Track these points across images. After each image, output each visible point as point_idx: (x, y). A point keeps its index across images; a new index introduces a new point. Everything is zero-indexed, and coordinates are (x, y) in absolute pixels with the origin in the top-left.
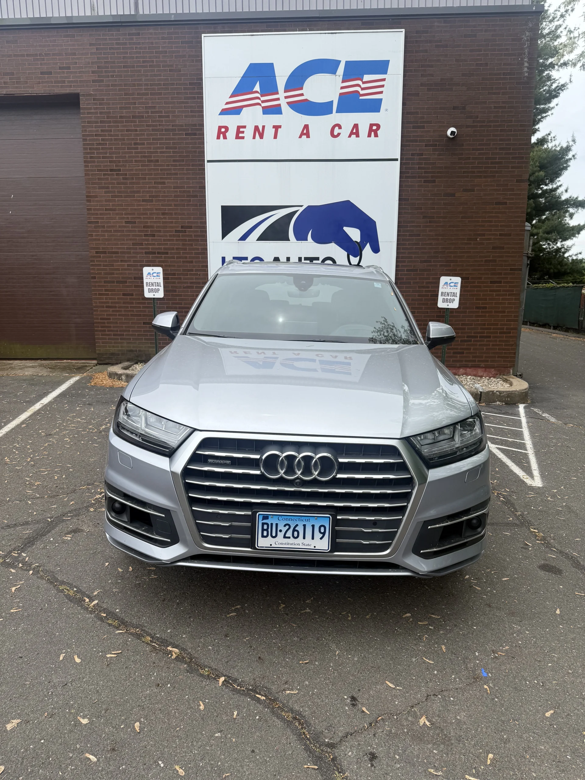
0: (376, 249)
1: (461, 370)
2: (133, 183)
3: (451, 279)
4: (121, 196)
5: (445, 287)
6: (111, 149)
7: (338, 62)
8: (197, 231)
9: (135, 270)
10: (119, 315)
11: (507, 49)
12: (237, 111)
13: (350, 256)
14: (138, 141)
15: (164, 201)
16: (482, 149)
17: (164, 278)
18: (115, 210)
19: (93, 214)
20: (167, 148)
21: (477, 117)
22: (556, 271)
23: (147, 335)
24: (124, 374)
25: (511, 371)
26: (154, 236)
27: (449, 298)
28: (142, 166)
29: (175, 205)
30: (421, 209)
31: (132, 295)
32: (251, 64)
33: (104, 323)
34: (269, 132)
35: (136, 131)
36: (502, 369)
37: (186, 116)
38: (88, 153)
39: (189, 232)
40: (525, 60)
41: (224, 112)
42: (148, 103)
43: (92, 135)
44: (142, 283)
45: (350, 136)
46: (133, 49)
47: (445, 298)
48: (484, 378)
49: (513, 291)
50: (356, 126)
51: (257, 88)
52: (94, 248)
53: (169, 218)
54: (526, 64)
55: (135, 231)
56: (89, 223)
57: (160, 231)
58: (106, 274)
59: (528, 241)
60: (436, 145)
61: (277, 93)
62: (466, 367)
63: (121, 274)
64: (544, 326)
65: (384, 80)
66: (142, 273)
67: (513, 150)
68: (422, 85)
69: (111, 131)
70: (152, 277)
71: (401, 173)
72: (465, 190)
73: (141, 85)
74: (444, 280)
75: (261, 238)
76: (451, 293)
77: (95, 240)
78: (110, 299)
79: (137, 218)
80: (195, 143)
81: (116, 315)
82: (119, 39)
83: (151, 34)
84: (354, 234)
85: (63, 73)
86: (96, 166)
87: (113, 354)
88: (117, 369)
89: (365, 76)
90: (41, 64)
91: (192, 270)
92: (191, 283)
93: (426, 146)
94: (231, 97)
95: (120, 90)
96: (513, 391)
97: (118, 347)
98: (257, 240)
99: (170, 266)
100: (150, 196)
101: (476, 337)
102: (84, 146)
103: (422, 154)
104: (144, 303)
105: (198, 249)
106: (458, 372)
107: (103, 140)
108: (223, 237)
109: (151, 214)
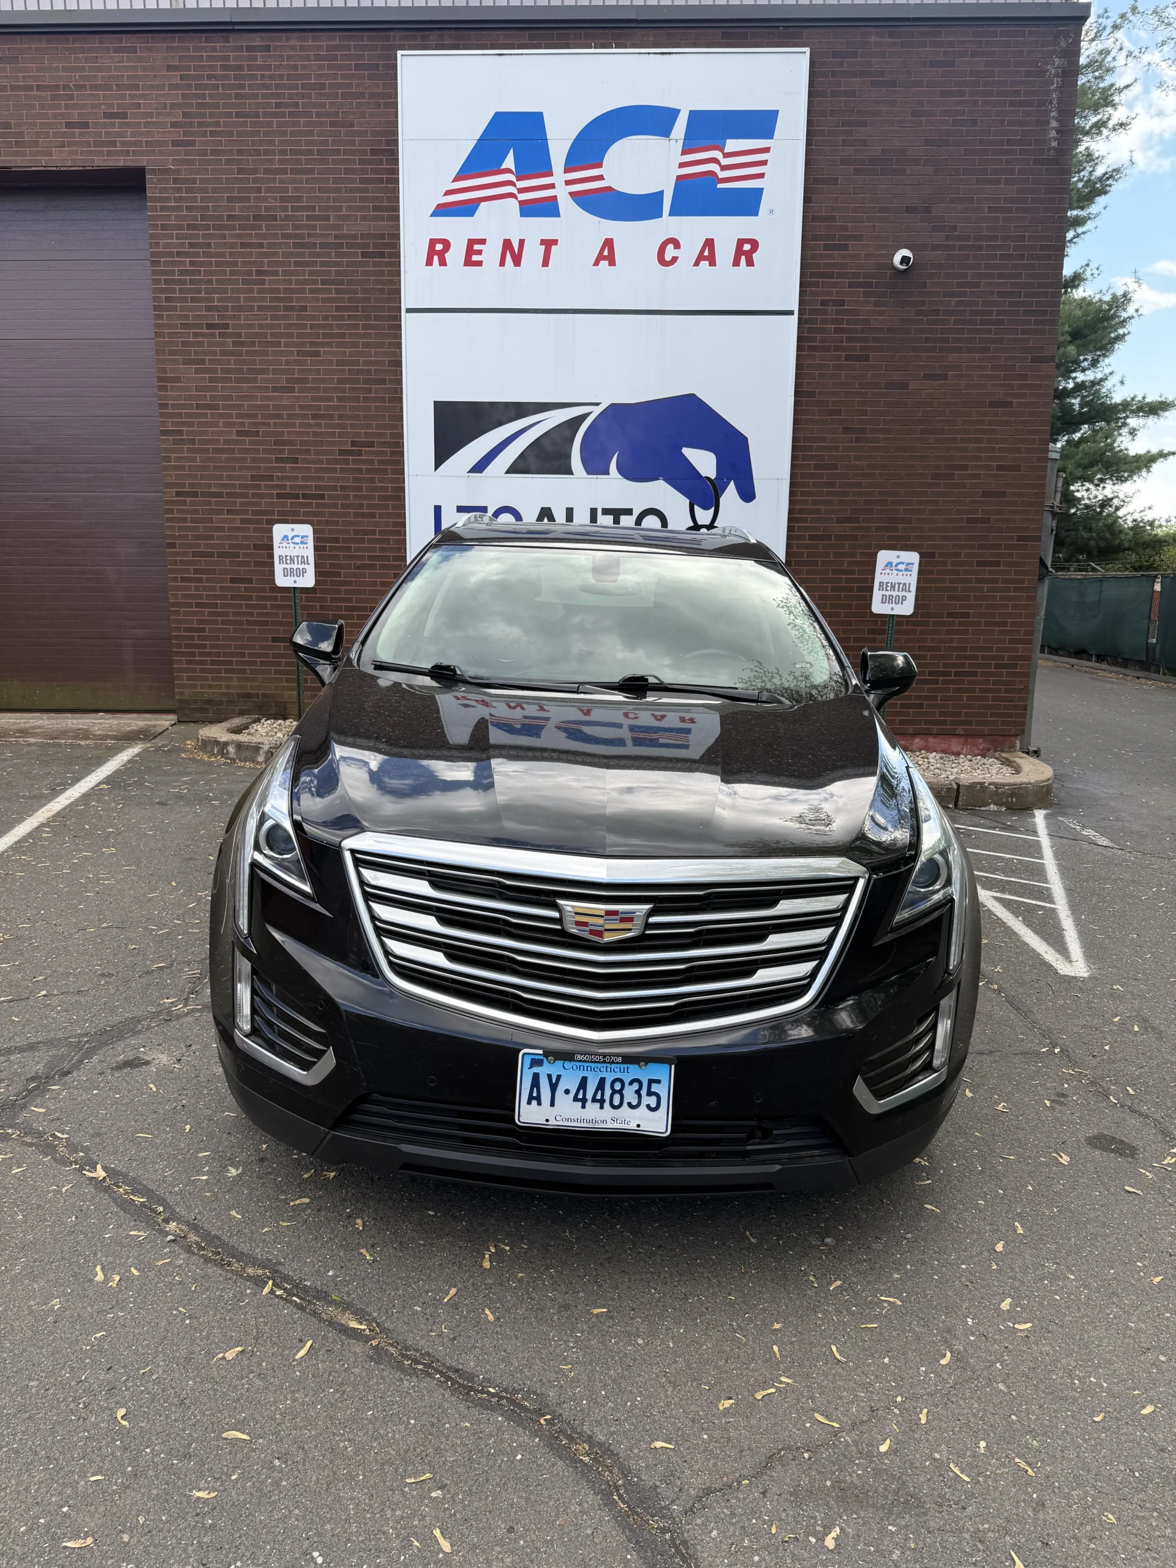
0: (747, 494)
1: (917, 740)
2: (255, 353)
3: (898, 557)
4: (229, 380)
5: (888, 571)
6: (210, 282)
7: (676, 112)
8: (384, 453)
9: (256, 530)
10: (223, 622)
11: (1015, 91)
12: (467, 209)
13: (696, 508)
14: (266, 268)
15: (318, 389)
16: (964, 294)
17: (316, 548)
18: (216, 407)
19: (171, 415)
20: (323, 282)
21: (954, 228)
22: (1102, 544)
23: (279, 664)
24: (233, 742)
25: (1018, 745)
26: (295, 460)
27: (895, 594)
28: (273, 318)
29: (340, 399)
30: (839, 412)
31: (250, 581)
32: (497, 114)
33: (192, 638)
34: (533, 253)
35: (261, 246)
36: (1000, 738)
37: (364, 218)
38: (162, 291)
39: (367, 453)
40: (1053, 114)
41: (442, 210)
42: (286, 190)
43: (171, 254)
44: (272, 556)
45: (697, 264)
46: (257, 80)
47: (888, 593)
48: (962, 756)
49: (1022, 581)
50: (709, 243)
51: (509, 162)
52: (173, 485)
53: (327, 426)
54: (1054, 124)
55: (257, 451)
56: (163, 433)
57: (308, 452)
58: (196, 537)
59: (1054, 480)
60: (870, 285)
61: (550, 174)
62: (929, 734)
63: (229, 537)
64: (1080, 653)
65: (767, 150)
66: (271, 538)
67: (1025, 296)
68: (843, 161)
69: (209, 245)
70: (292, 546)
71: (800, 339)
72: (927, 377)
73: (272, 152)
74: (884, 557)
75: (513, 469)
76: (899, 584)
77: (176, 468)
78: (205, 589)
79: (264, 424)
80: (382, 273)
81: (216, 622)
82: (227, 58)
83: (293, 48)
84: (704, 462)
85: (113, 125)
86: (179, 317)
87: (210, 702)
88: (218, 732)
89: (728, 141)
90: (67, 106)
91: (373, 532)
92: (371, 558)
93: (851, 285)
94: (456, 180)
95: (228, 162)
96: (1023, 783)
97: (220, 687)
98: (507, 472)
99: (327, 523)
100: (288, 381)
101: (948, 674)
102: (153, 275)
103: (842, 303)
104: (275, 599)
105: (385, 489)
106: (911, 744)
107: (192, 263)
108: (438, 464)
109: (290, 416)
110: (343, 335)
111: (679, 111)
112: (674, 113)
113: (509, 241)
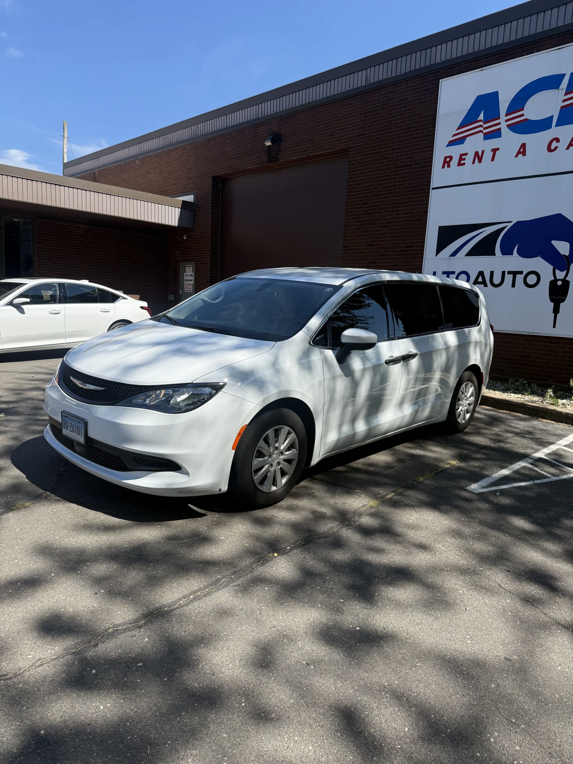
2: (376, 213)
6: (365, 186)
8: (416, 250)
12: (460, 141)
13: (557, 271)
14: (384, 178)
15: (396, 225)
18: (361, 236)
19: (347, 240)
20: (403, 181)
28: (384, 198)
29: (404, 229)
34: (488, 156)
35: (383, 170)
37: (421, 152)
38: (349, 192)
41: (451, 143)
42: (394, 146)
45: (568, 148)
46: (389, 105)
51: (481, 117)
53: (398, 240)
55: (372, 252)
61: (500, 119)
69: (366, 172)
73: (391, 132)
75: (468, 254)
79: (376, 241)
83: (403, 89)
90: (329, 129)
94: (458, 129)
95: (376, 139)
98: (466, 256)
100: (387, 223)
105: (416, 265)
107: (360, 180)
108: (437, 254)
109: (385, 237)
110: (408, 202)
111: (564, 75)
112: (561, 77)
113: (478, 152)
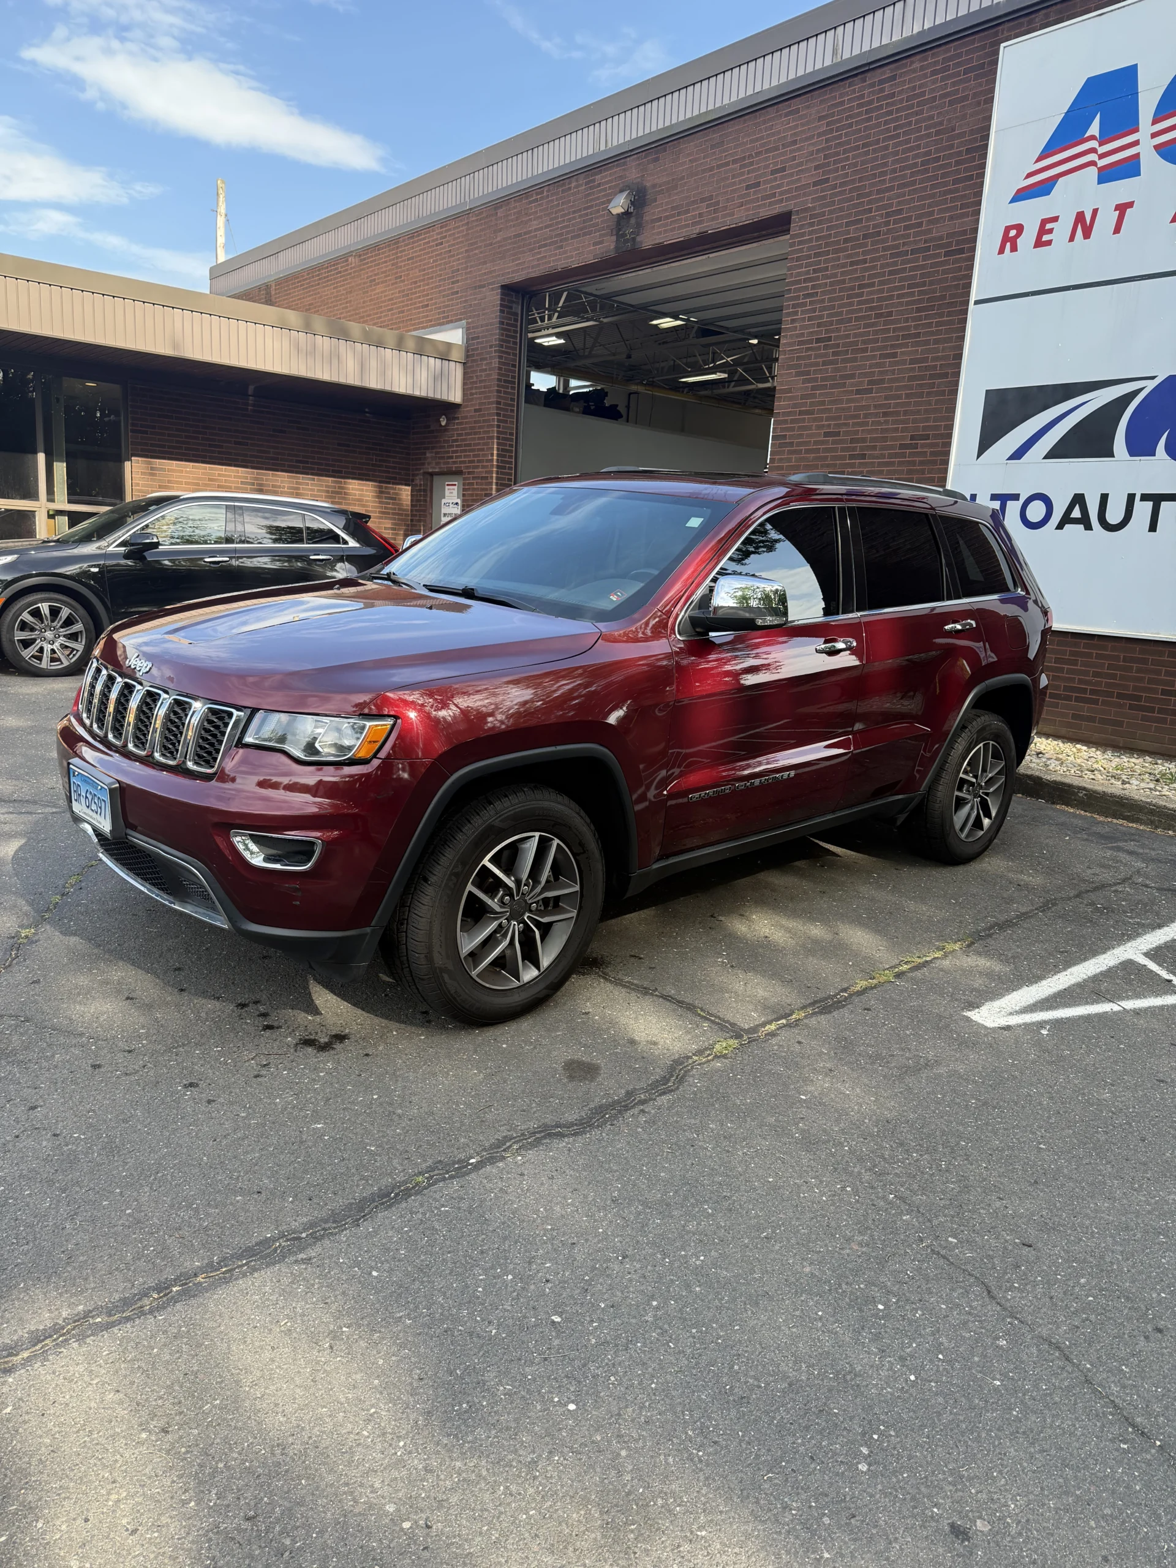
2: (847, 361)
4: (826, 387)
6: (823, 301)
8: (936, 445)
12: (1043, 188)
15: (891, 388)
18: (813, 412)
20: (909, 286)
28: (866, 326)
29: (908, 396)
32: (1088, 80)
37: (951, 218)
38: (789, 314)
39: (923, 446)
41: (1022, 195)
43: (799, 282)
46: (883, 109)
51: (1094, 129)
53: (894, 422)
55: (835, 449)
57: (874, 448)
61: (1136, 130)
69: (826, 269)
75: (1052, 454)
80: (960, 269)
82: (863, 97)
83: (914, 71)
85: (776, 179)
86: (798, 336)
94: (1039, 160)
98: (1044, 458)
100: (870, 383)
102: (786, 302)
107: (813, 287)
108: (981, 452)
113: (1083, 212)
